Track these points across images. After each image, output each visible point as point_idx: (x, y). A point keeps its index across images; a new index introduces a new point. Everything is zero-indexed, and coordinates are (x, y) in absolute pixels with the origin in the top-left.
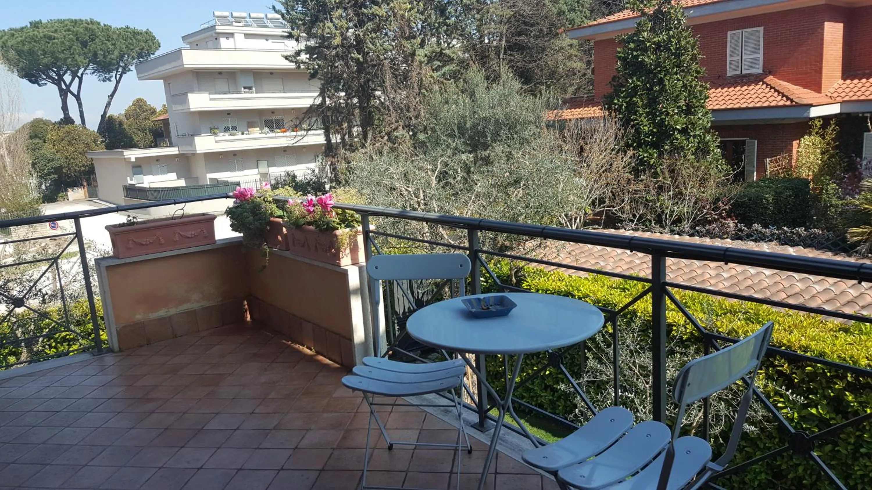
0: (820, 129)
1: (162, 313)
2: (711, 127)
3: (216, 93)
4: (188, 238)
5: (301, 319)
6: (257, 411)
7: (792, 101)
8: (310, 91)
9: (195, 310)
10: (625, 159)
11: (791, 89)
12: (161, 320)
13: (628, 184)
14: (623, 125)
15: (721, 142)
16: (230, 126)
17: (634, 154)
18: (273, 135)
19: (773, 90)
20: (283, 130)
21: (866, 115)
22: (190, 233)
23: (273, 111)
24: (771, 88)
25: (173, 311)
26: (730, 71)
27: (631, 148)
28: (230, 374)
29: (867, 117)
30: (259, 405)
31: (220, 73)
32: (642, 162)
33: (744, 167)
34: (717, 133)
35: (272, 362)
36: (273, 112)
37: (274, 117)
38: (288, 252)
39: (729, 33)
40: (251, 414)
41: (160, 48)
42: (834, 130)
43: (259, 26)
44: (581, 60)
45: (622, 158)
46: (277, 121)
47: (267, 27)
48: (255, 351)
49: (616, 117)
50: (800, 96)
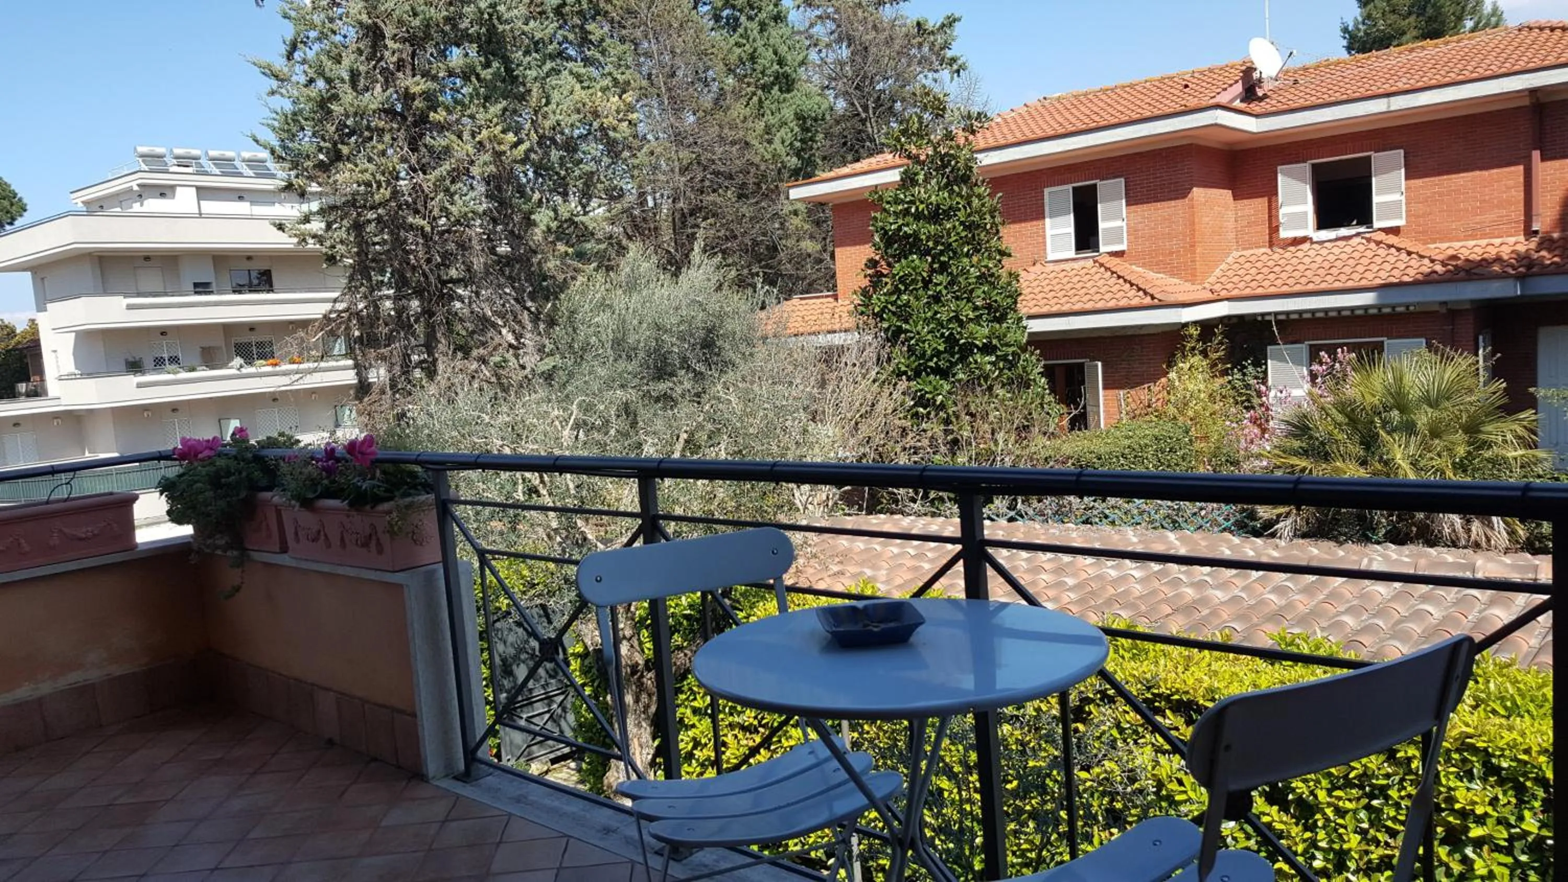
0: (1198, 341)
1: (24, 692)
2: (1029, 343)
3: (139, 295)
4: (81, 539)
5: (313, 685)
6: (226, 864)
7: (1153, 298)
8: (327, 289)
9: (93, 684)
10: (894, 396)
11: (1149, 278)
12: (20, 706)
13: (902, 436)
14: (888, 340)
15: (1045, 366)
16: (166, 356)
17: (909, 388)
18: (252, 370)
19: (1121, 281)
20: (271, 361)
21: (1267, 318)
22: (84, 530)
23: (252, 327)
24: (1119, 277)
25: (45, 688)
26: (1053, 251)
27: (904, 377)
28: (167, 801)
29: (1270, 322)
30: (228, 855)
31: (147, 258)
32: (921, 401)
33: (1084, 407)
34: (1038, 352)
35: (255, 773)
36: (252, 329)
37: (254, 338)
38: (285, 556)
39: (1047, 191)
40: (212, 870)
41: (25, 214)
42: (1221, 343)
43: (224, 174)
44: (812, 237)
45: (891, 394)
46: (260, 345)
47: (240, 175)
48: (219, 756)
49: (876, 326)
50: (1165, 288)
